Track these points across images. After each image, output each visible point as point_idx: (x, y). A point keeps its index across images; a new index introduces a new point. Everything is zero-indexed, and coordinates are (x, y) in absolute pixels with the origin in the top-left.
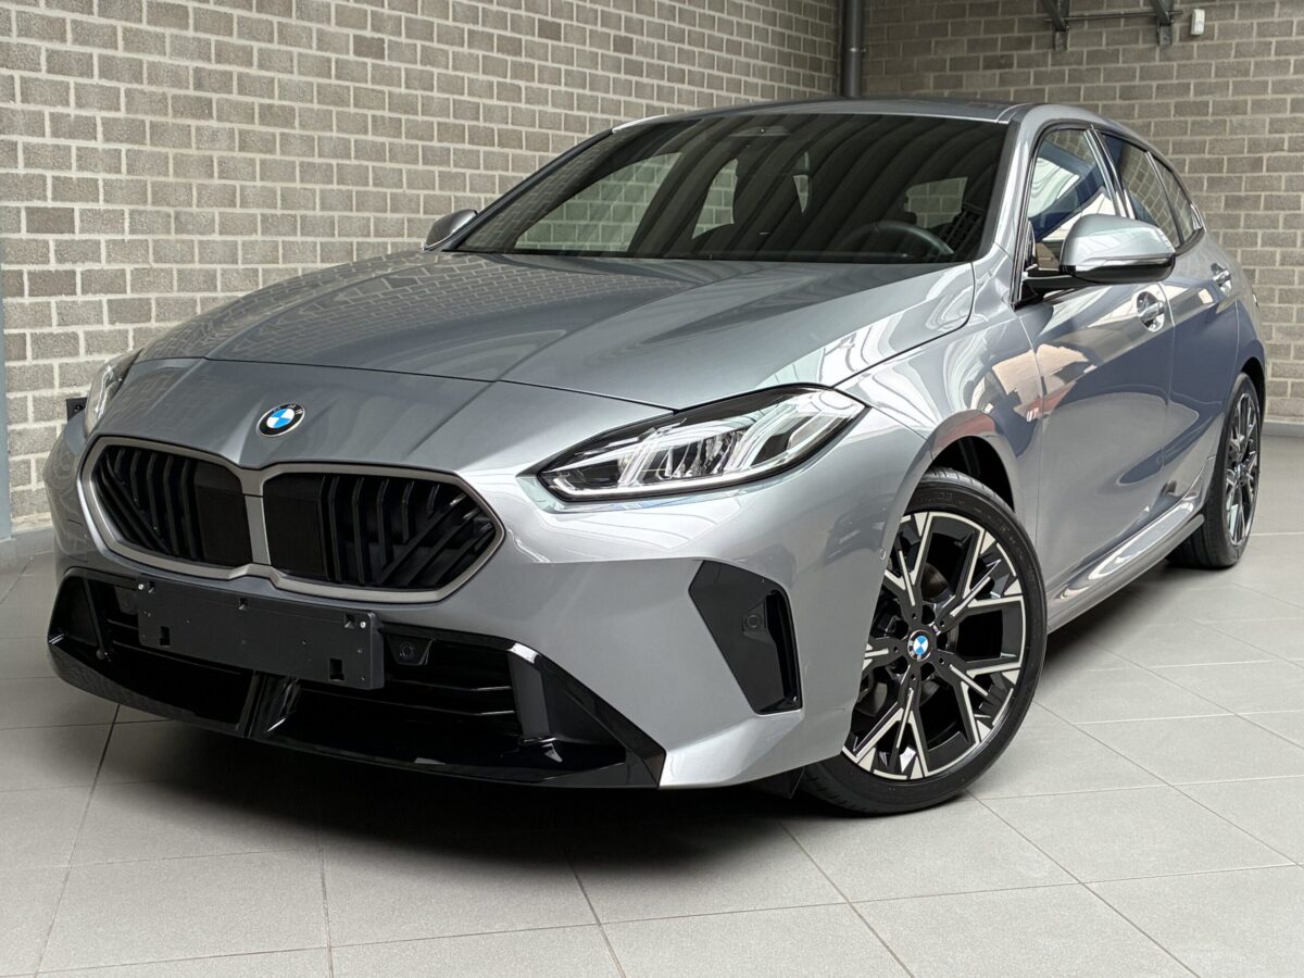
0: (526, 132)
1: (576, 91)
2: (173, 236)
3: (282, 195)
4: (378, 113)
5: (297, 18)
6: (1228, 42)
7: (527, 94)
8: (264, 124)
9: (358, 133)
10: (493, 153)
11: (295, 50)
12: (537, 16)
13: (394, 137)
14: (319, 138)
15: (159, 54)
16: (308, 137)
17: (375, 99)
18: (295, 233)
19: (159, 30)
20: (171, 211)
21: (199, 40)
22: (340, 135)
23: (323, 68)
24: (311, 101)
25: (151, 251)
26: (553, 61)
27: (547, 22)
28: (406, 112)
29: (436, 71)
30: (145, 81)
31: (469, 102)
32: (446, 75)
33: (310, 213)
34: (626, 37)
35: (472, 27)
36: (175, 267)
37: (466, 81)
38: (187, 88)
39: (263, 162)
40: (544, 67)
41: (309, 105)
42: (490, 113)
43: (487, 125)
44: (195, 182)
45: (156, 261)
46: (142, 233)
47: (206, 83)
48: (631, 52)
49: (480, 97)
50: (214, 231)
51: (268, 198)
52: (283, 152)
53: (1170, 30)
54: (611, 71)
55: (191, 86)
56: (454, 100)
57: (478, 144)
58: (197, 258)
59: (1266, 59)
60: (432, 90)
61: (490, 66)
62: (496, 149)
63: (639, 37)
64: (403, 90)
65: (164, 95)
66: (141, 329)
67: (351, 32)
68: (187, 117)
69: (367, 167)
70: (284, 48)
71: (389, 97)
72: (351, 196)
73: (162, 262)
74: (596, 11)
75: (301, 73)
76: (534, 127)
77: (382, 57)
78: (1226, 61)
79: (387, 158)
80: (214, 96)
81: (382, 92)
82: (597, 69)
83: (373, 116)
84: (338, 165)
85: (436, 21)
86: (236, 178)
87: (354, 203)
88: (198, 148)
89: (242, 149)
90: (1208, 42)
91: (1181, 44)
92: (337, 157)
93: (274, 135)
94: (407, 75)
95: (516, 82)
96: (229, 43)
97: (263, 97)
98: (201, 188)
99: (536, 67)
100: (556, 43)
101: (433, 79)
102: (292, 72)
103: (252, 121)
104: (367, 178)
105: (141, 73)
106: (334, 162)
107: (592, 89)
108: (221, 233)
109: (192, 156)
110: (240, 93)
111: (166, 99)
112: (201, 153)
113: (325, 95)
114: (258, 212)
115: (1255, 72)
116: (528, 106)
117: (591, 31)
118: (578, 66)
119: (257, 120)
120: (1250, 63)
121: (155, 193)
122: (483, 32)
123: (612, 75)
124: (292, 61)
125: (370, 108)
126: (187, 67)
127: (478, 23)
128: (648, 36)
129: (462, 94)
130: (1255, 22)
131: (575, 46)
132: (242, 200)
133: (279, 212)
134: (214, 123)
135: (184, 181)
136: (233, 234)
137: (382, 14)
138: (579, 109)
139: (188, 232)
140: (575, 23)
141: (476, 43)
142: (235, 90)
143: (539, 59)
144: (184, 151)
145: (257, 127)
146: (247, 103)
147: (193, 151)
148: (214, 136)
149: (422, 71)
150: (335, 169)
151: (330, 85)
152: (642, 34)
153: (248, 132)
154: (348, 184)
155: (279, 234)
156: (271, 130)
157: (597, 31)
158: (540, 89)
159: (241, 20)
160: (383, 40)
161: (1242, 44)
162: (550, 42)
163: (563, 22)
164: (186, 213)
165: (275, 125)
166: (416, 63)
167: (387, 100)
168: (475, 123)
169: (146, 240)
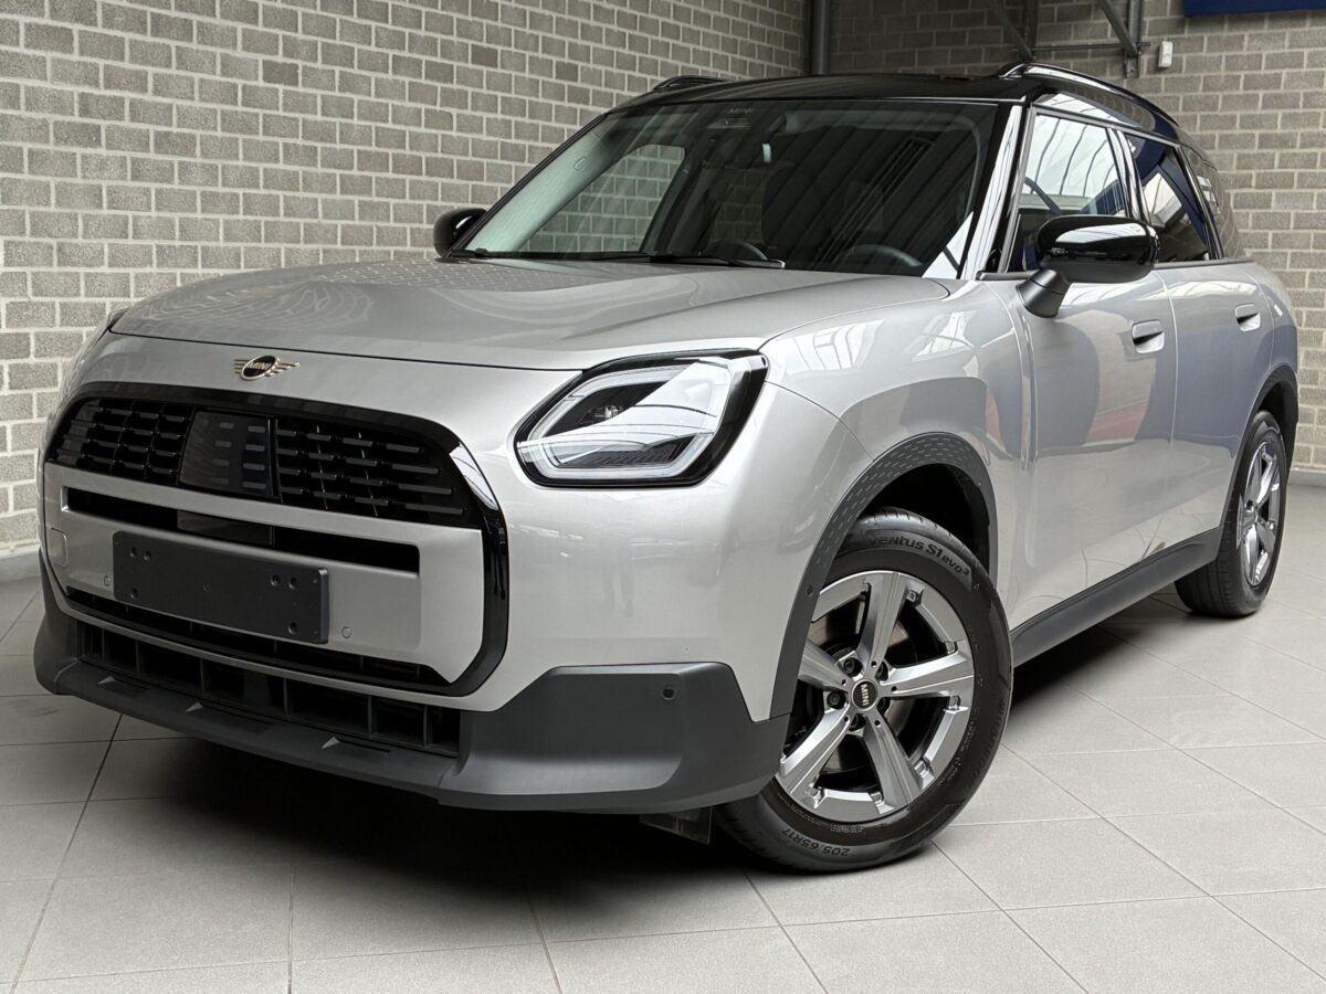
0: (458, 161)
1: (513, 119)
2: (55, 269)
3: (181, 226)
4: (290, 141)
5: (199, 43)
6: (1196, 75)
7: (458, 122)
8: (160, 153)
9: (268, 162)
10: (421, 182)
11: (197, 76)
12: (471, 42)
13: (308, 165)
14: (224, 167)
15: (40, 78)
16: (211, 166)
17: (290, 127)
18: (195, 266)
19: (39, 53)
20: (54, 242)
21: (85, 64)
22: (248, 164)
23: (229, 94)
24: (215, 128)
25: (29, 283)
26: (488, 88)
27: (482, 48)
28: (322, 140)
29: (356, 98)
30: (23, 106)
31: (394, 130)
32: (368, 102)
33: (212, 244)
34: (570, 65)
35: (397, 52)
36: (57, 300)
37: (390, 108)
38: (72, 114)
39: (159, 192)
40: (478, 94)
41: (212, 133)
42: (416, 141)
43: (415, 153)
44: (81, 213)
45: (35, 295)
46: (19, 265)
47: (93, 109)
48: (575, 80)
49: (406, 124)
50: (102, 264)
51: (165, 229)
52: (182, 182)
53: (1137, 62)
54: (554, 98)
55: (76, 112)
56: (377, 128)
57: (403, 173)
58: (82, 291)
59: (1234, 93)
60: (352, 118)
61: (416, 93)
62: (424, 178)
63: (585, 64)
64: (319, 117)
65: (45, 123)
66: (17, 365)
67: (261, 57)
68: (72, 145)
69: (278, 197)
70: (183, 73)
71: (303, 125)
72: (260, 227)
73: (42, 295)
74: (537, 37)
75: (203, 100)
76: (467, 155)
77: (295, 83)
78: (1194, 94)
79: (301, 186)
80: (103, 123)
81: (296, 120)
82: (538, 96)
83: (285, 145)
84: (244, 194)
85: (356, 46)
86: (128, 209)
87: (263, 233)
88: (84, 177)
89: (135, 178)
90: (1175, 75)
91: (1149, 76)
92: (243, 186)
93: (172, 164)
94: (323, 102)
95: (447, 109)
96: (119, 68)
97: (159, 124)
98: (86, 219)
99: (470, 95)
100: (492, 70)
101: (352, 106)
102: (192, 99)
103: (147, 150)
104: (278, 208)
105: (18, 98)
106: (240, 192)
107: (531, 117)
108: (111, 265)
109: (77, 185)
110: (133, 120)
111: (47, 126)
112: (87, 182)
113: (229, 122)
114: (153, 243)
115: (1223, 106)
116: (460, 134)
117: (531, 57)
118: (516, 93)
119: (152, 147)
120: (1217, 97)
121: (34, 225)
122: (409, 58)
123: (554, 103)
124: (192, 87)
125: (282, 136)
126: (72, 93)
127: (404, 49)
128: (594, 62)
129: (386, 121)
130: (1224, 54)
131: (514, 73)
132: (134, 231)
133: (177, 243)
134: (103, 151)
135: (68, 211)
136: (124, 266)
137: (295, 39)
138: (517, 137)
139: (74, 264)
140: (513, 49)
141: (403, 70)
142: (127, 117)
143: (472, 86)
144: (69, 180)
145: (152, 155)
146: (140, 131)
147: (78, 180)
148: (103, 165)
149: (341, 98)
150: (241, 198)
151: (236, 112)
152: (588, 61)
153: (143, 160)
154: (256, 215)
155: (177, 265)
156: (169, 158)
157: (537, 58)
158: (474, 116)
159: (133, 44)
160: (296, 67)
161: (1210, 77)
162: (485, 69)
163: (500, 48)
164: (71, 244)
165: (174, 153)
166: (333, 89)
167: (301, 127)
168: (400, 151)
169: (24, 273)
